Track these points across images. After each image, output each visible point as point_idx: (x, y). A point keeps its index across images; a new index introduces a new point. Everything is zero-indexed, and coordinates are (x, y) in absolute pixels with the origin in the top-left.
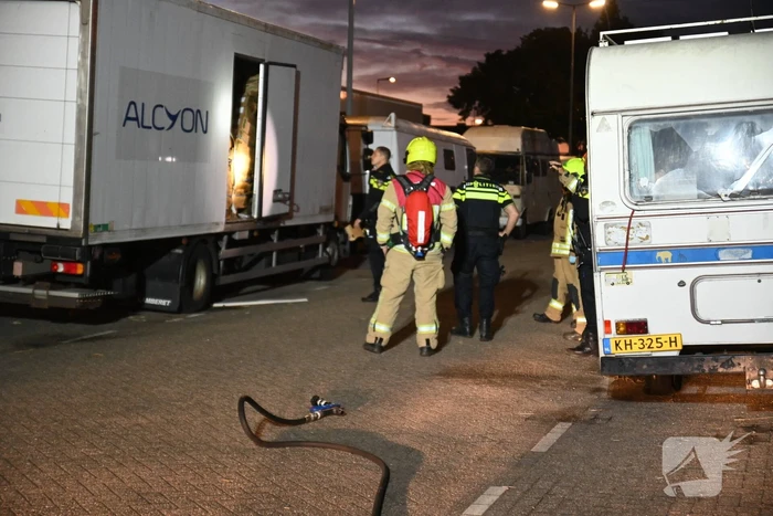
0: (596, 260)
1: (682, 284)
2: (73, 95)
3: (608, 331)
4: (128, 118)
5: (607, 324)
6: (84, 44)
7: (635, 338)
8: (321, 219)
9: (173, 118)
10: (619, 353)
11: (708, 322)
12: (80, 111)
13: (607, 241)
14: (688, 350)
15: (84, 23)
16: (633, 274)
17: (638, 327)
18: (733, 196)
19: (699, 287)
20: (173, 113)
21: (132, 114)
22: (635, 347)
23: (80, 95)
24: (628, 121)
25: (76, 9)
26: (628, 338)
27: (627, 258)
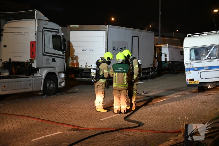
0: (186, 70)
1: (199, 73)
2: (104, 46)
3: (188, 80)
4: (113, 49)
5: (188, 79)
6: (106, 38)
7: (192, 82)
8: (150, 67)
9: (121, 49)
10: (190, 84)
11: (203, 79)
12: (106, 49)
13: (187, 67)
14: (200, 83)
15: (106, 34)
16: (191, 72)
17: (192, 80)
18: (205, 60)
19: (201, 73)
20: (121, 48)
21: (114, 49)
22: (192, 83)
23: (106, 46)
24: (190, 49)
25: (105, 32)
26: (191, 82)
27: (190, 69)
